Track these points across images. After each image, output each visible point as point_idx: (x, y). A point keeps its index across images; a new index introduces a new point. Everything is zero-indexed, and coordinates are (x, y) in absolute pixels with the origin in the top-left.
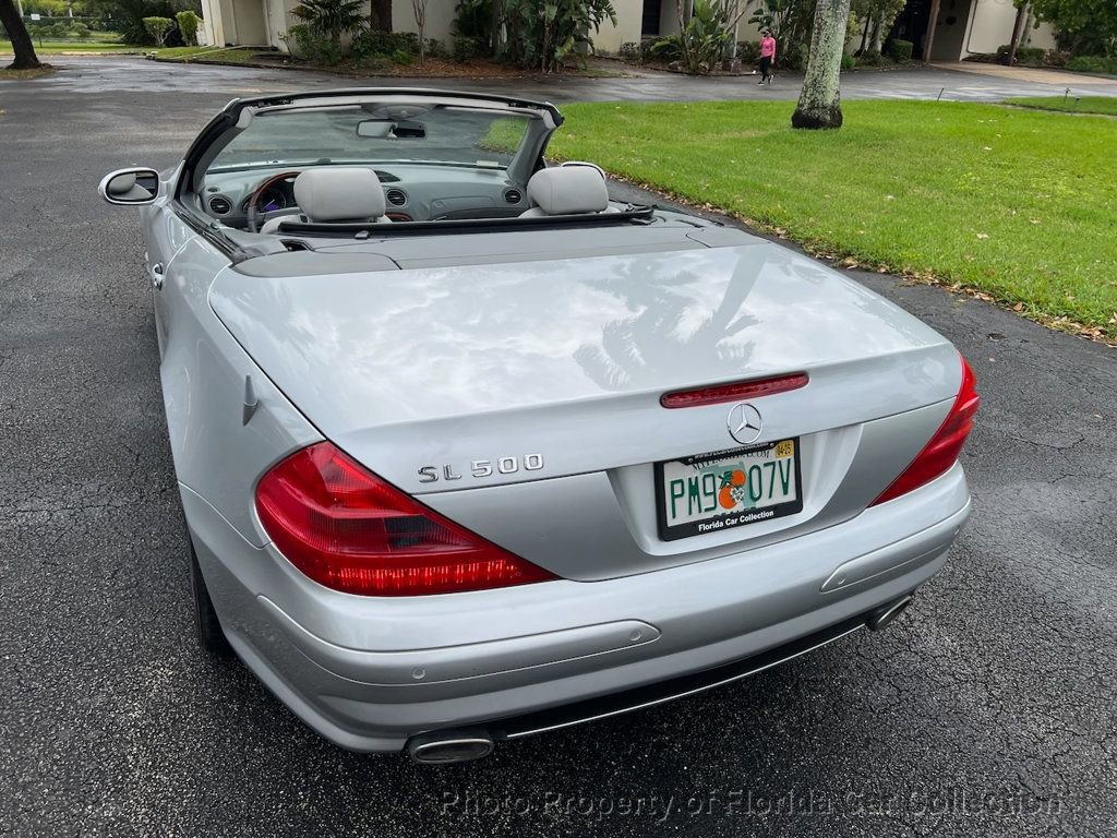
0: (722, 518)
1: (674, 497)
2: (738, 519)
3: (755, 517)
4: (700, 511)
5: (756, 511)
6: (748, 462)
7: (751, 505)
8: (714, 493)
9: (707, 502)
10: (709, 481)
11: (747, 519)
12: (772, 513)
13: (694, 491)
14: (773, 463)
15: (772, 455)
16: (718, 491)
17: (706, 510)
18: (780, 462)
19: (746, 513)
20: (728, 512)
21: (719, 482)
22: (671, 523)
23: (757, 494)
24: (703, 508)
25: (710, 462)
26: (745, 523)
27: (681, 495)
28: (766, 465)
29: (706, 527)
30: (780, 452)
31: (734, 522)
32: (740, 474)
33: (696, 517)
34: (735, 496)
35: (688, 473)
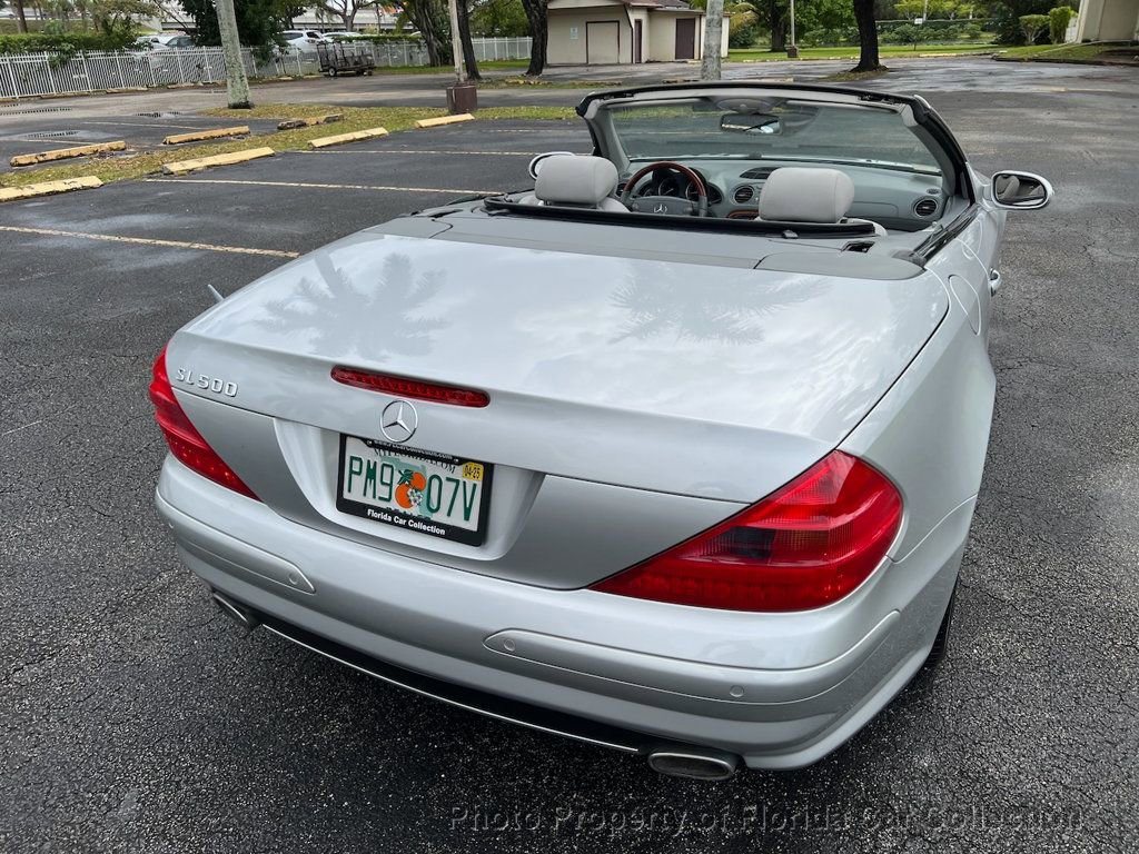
0: (392, 513)
1: (352, 472)
2: (407, 522)
3: (424, 527)
4: (374, 497)
5: (428, 522)
6: (431, 469)
7: (426, 514)
8: (390, 485)
9: (383, 491)
10: (387, 471)
11: (415, 525)
12: (443, 532)
13: (371, 474)
14: (457, 482)
15: (459, 472)
16: (395, 486)
17: (381, 498)
18: (464, 483)
19: (417, 519)
20: (402, 510)
21: (397, 477)
22: (346, 495)
23: (434, 505)
24: (378, 495)
25: (392, 454)
26: (413, 529)
27: (359, 473)
28: (448, 479)
29: (375, 515)
30: (468, 473)
31: (402, 522)
32: (421, 477)
33: (369, 500)
34: (412, 498)
35: (369, 455)
